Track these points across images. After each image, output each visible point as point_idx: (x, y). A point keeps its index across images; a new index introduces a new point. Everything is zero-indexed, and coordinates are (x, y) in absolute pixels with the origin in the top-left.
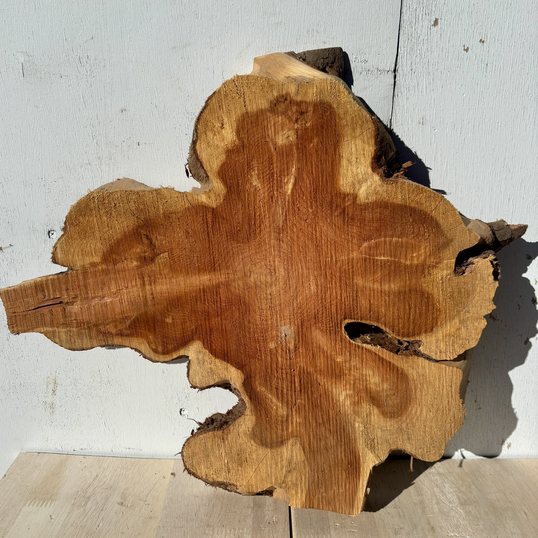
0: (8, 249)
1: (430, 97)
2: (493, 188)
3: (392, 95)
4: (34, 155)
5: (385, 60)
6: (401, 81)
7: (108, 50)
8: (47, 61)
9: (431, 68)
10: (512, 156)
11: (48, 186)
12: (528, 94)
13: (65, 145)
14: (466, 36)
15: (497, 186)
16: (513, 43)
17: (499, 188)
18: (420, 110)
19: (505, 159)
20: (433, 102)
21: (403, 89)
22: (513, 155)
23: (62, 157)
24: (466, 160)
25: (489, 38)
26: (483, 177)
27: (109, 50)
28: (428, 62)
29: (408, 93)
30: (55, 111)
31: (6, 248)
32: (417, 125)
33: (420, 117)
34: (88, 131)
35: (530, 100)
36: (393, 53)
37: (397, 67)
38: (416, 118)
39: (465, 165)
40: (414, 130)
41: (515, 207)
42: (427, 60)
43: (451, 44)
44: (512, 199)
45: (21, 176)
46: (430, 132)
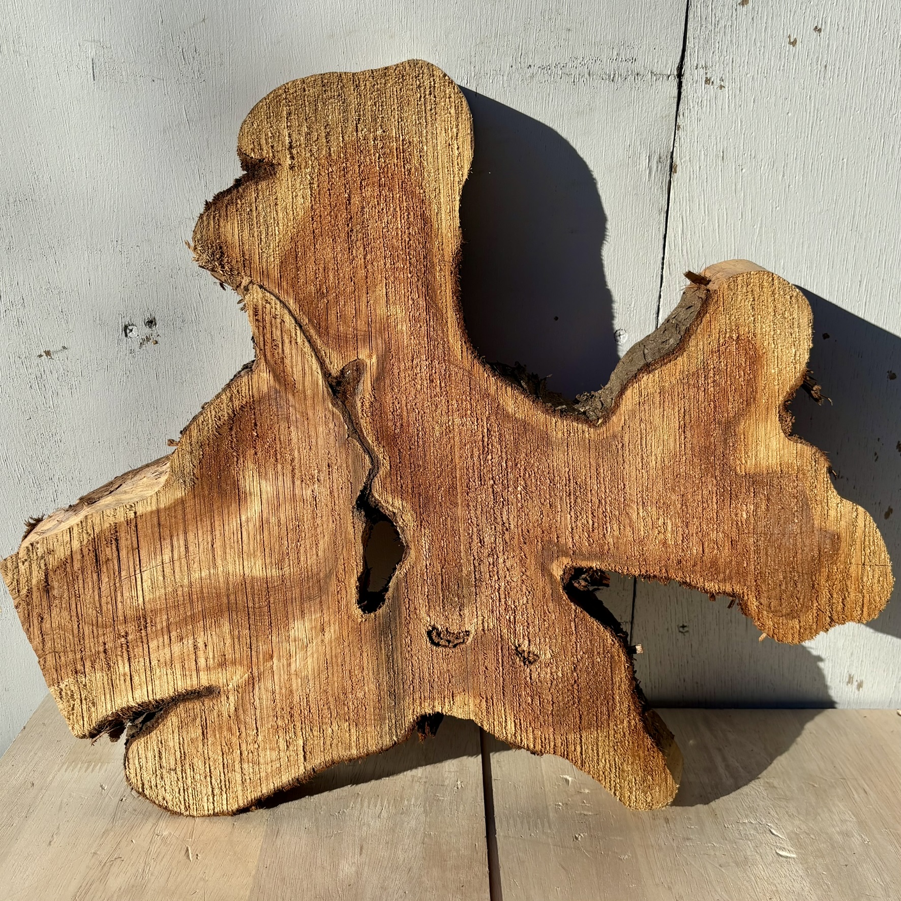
0: (60, 354)
1: (734, 117)
2: (835, 263)
3: (675, 114)
4: (106, 205)
5: (665, 58)
6: (689, 91)
7: (228, 38)
8: (132, 56)
9: (736, 71)
10: (865, 212)
11: (125, 253)
12: (891, 114)
13: (155, 189)
14: (793, 21)
15: (841, 261)
16: (868, 32)
17: (843, 265)
18: (718, 138)
19: (853, 218)
20: (740, 124)
21: (691, 104)
22: (867, 212)
23: (149, 206)
24: (791, 219)
25: (829, 25)
26: (818, 246)
27: (230, 40)
28: (733, 62)
29: (700, 111)
30: (141, 134)
31: (56, 352)
32: (714, 161)
33: (718, 150)
34: (193, 166)
35: (893, 124)
36: (676, 47)
37: (683, 70)
38: (713, 149)
39: (790, 227)
40: (708, 169)
41: (871, 294)
42: (731, 59)
43: (769, 34)
44: (865, 282)
45: (85, 238)
46: (734, 173)
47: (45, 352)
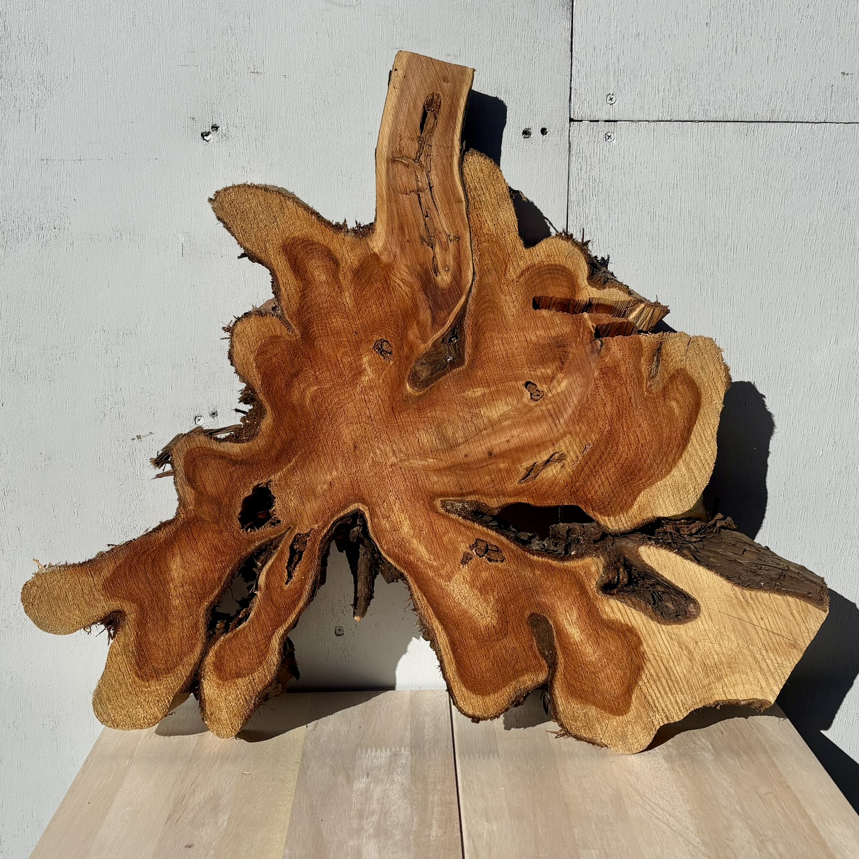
0: (148, 438)
31: (145, 436)
47: (137, 436)
